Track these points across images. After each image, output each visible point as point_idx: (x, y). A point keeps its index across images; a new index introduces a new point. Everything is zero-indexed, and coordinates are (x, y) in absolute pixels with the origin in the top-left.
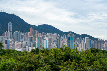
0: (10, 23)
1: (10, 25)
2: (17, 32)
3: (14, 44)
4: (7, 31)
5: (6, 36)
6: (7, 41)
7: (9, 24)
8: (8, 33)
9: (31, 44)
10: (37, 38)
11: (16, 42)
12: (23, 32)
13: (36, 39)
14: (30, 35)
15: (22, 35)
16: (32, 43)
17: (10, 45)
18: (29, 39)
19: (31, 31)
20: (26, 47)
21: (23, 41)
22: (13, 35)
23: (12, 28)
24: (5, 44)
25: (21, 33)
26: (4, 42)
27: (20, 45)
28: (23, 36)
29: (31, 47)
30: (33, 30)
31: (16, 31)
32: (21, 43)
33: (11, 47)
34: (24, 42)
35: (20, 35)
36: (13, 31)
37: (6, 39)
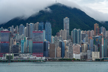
0: (67, 18)
1: (66, 20)
2: (76, 31)
3: (71, 47)
4: (63, 30)
5: (60, 36)
6: (61, 43)
7: (64, 19)
8: (64, 32)
9: (94, 47)
10: (103, 39)
11: (74, 44)
12: (84, 30)
13: (101, 40)
15: (82, 34)
16: (95, 46)
17: (66, 49)
18: (92, 41)
19: (95, 29)
20: (88, 51)
21: (83, 44)
22: (70, 34)
24: (59, 47)
25: (82, 32)
26: (58, 44)
27: (79, 49)
28: (84, 36)
29: (94, 51)
30: (98, 27)
31: (75, 29)
32: (81, 47)
33: (68, 51)
34: (85, 45)
35: (80, 34)
36: (71, 29)
37: (60, 41)
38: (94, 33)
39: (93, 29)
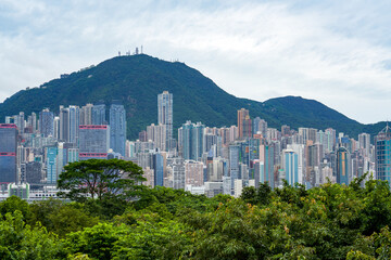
0: (166, 93)
1: (165, 100)
2: (191, 127)
3: (179, 168)
4: (156, 124)
5: (150, 141)
6: (154, 156)
7: (160, 97)
8: (159, 131)
9: (240, 167)
10: (262, 148)
11: (188, 161)
12: (212, 126)
13: (258, 151)
14: (237, 136)
15: (207, 136)
16: (243, 165)
17: (166, 173)
18: (234, 152)
19: (240, 122)
20: (224, 178)
21: (210, 159)
22: (175, 136)
23: (174, 110)
24: (148, 168)
25: (205, 130)
26: (146, 160)
27: (201, 173)
28: (211, 140)
29: (240, 178)
30: (248, 117)
31: (188, 123)
32: (205, 167)
33: (171, 178)
34: (216, 162)
35: (201, 135)
36: (178, 122)
37: (153, 151)
38: (237, 132)
39: (236, 124)
